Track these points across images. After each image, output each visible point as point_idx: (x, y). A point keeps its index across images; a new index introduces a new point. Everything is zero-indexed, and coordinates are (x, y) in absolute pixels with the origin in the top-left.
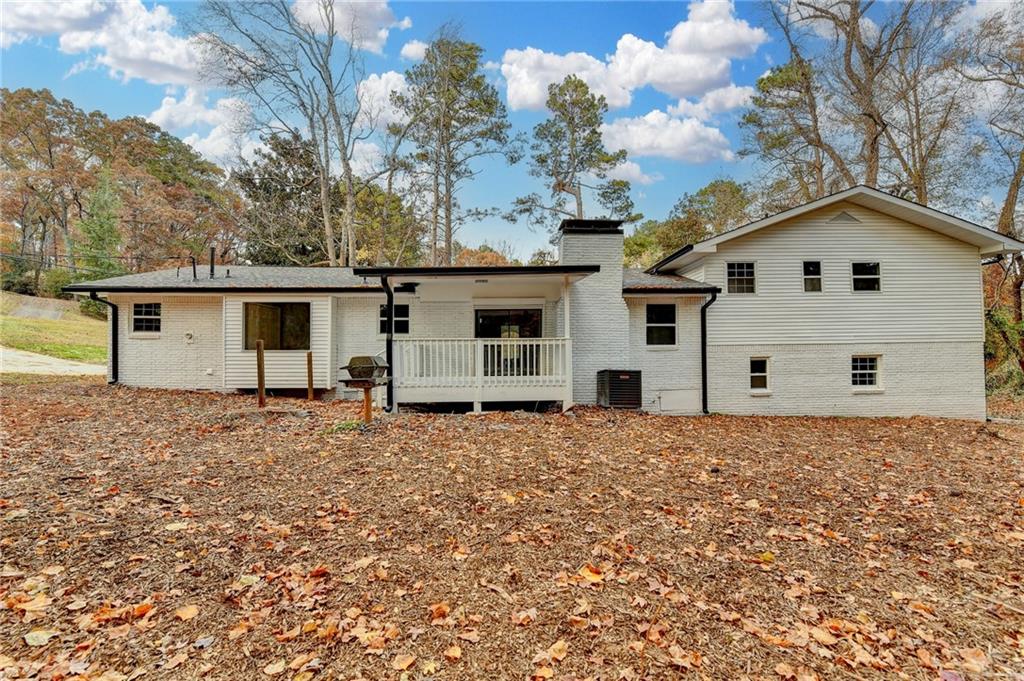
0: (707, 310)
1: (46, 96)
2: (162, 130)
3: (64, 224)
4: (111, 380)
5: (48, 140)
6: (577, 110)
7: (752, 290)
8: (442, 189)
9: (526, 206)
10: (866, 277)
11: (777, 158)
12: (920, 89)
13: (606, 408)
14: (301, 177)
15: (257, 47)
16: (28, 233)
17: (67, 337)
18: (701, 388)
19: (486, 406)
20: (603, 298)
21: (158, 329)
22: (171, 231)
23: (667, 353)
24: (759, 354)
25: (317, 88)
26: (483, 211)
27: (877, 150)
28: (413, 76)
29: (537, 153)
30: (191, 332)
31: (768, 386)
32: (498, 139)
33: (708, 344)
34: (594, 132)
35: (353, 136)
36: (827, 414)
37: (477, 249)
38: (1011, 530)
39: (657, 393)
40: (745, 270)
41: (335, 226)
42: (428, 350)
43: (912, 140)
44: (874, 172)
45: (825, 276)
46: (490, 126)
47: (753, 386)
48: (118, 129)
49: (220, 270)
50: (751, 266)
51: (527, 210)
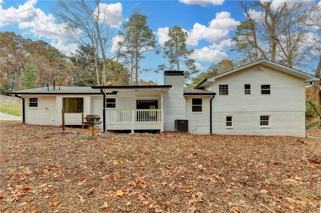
0: (212, 100)
1: (13, 34)
2: (49, 44)
3: (20, 74)
4: (23, 122)
5: (14, 47)
6: (178, 37)
7: (227, 94)
8: (135, 62)
9: (162, 68)
10: (266, 89)
11: (242, 52)
12: (290, 28)
13: (176, 132)
14: (90, 58)
15: (75, 17)
16: (9, 77)
17: (17, 109)
18: (210, 126)
19: (136, 131)
20: (177, 96)
21: (37, 106)
22: (52, 76)
23: (199, 114)
24: (229, 115)
25: (95, 30)
26: (148, 69)
27: (275, 49)
28: (126, 26)
29: (165, 51)
30: (47, 107)
31: (232, 125)
32: (153, 46)
33: (212, 111)
34: (184, 44)
35: (106, 45)
36: (251, 135)
37: (148, 81)
38: (289, 178)
39: (195, 127)
40: (225, 87)
41: (100, 74)
42: (121, 113)
43: (288, 45)
44: (274, 56)
45: (252, 89)
46: (150, 42)
47: (227, 125)
48: (35, 44)
49: (57, 88)
50: (227, 86)
51: (162, 69)
